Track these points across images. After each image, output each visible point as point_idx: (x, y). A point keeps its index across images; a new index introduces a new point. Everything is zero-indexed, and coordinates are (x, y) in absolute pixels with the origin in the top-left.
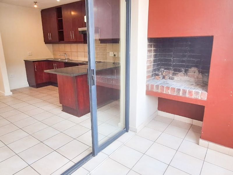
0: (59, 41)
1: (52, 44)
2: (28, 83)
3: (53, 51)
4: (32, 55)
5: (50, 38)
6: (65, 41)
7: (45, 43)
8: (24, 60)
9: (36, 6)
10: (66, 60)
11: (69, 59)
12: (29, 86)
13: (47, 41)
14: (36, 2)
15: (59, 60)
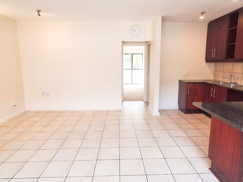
0: (225, 59)
1: (215, 62)
2: (178, 104)
3: (214, 71)
4: (188, 75)
5: (213, 55)
6: (235, 58)
7: (206, 62)
8: (179, 80)
9: (202, 18)
10: (232, 85)
11: (237, 84)
12: (179, 109)
13: (208, 59)
14: (204, 13)
15: (221, 83)
